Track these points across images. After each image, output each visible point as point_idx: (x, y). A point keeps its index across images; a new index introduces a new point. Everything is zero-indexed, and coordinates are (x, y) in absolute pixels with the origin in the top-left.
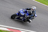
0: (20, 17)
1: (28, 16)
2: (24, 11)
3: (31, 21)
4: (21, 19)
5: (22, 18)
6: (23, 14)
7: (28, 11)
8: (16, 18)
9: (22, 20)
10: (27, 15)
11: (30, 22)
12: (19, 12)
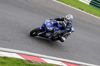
0: (45, 33)
1: (59, 32)
2: (52, 23)
3: (64, 39)
4: (48, 37)
5: (49, 35)
8: (39, 35)
9: (50, 38)
10: (58, 30)
11: (62, 41)
12: (45, 25)
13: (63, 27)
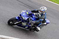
2: (27, 13)
6: (26, 18)
7: (35, 14)
13: (38, 18)
